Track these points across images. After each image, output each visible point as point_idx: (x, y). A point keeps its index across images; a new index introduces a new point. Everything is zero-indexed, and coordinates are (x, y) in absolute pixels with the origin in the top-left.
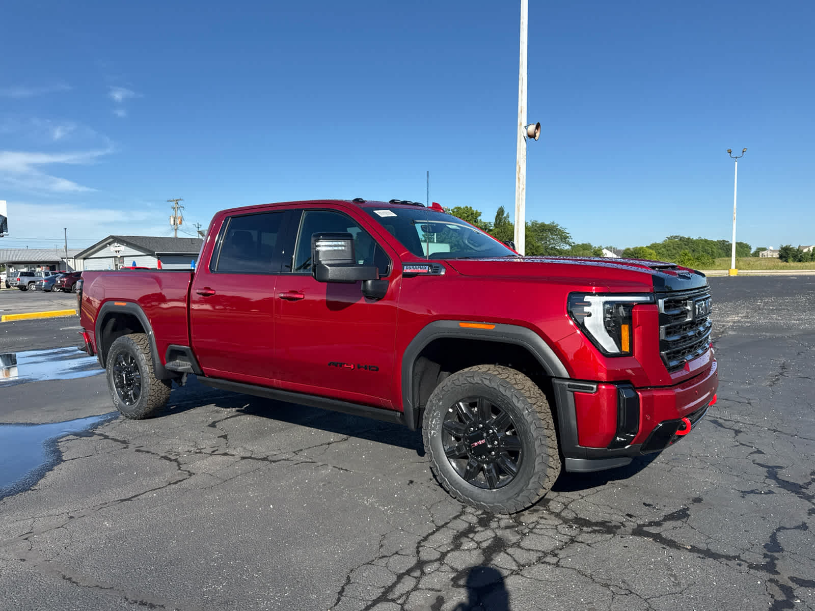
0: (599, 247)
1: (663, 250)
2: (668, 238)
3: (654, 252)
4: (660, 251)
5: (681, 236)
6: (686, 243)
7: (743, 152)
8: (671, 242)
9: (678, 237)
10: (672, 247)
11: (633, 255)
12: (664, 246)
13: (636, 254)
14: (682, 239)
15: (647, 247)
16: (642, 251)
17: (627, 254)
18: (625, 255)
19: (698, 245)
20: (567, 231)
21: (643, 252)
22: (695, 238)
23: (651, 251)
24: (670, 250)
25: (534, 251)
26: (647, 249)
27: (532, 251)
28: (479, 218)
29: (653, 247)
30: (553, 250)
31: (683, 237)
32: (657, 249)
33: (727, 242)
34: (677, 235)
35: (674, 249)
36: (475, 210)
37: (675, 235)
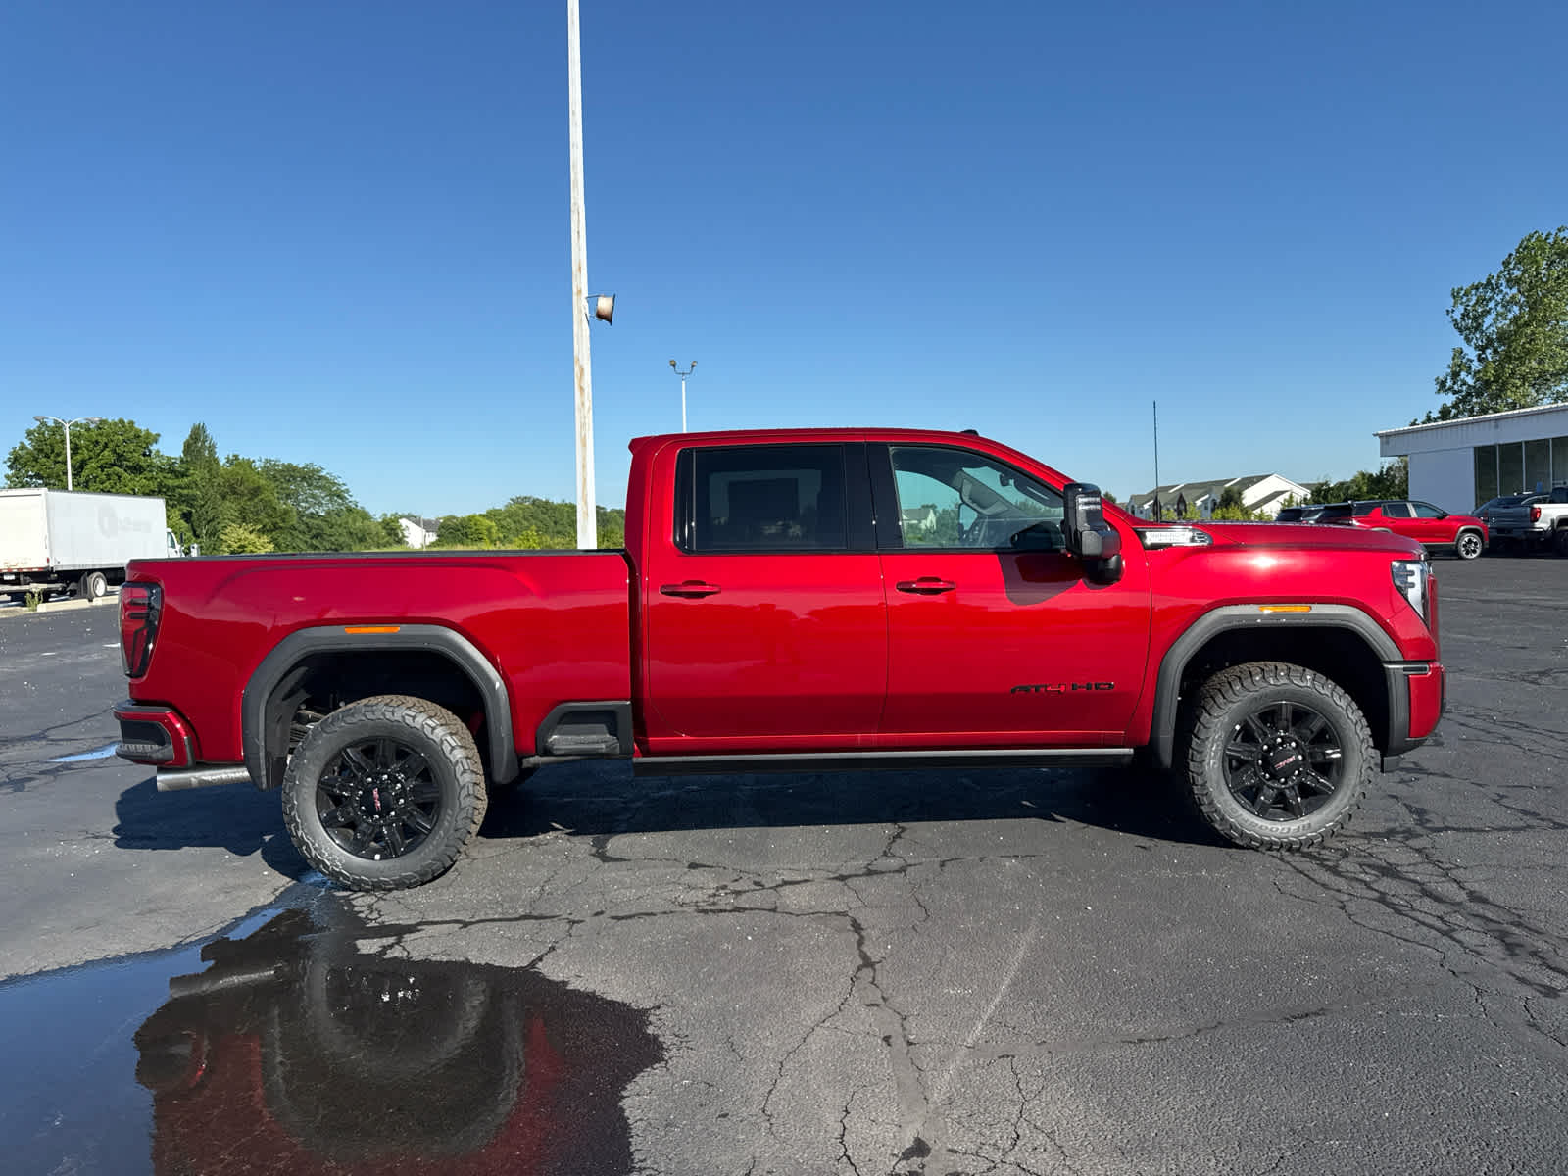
0: (392, 515)
1: (508, 520)
2: (512, 500)
3: (494, 524)
4: (504, 523)
5: (536, 496)
6: (544, 510)
7: (693, 366)
8: (521, 508)
9: (530, 498)
10: (522, 516)
11: (459, 530)
12: (510, 514)
13: (463, 527)
14: (535, 502)
15: (481, 515)
16: (472, 523)
17: (450, 529)
18: (443, 530)
19: (561, 514)
20: (340, 481)
21: (476, 525)
22: (556, 500)
23: (488, 523)
24: (519, 522)
25: (278, 521)
26: (481, 519)
27: (274, 520)
28: (154, 448)
29: (492, 515)
30: (316, 519)
31: (538, 499)
32: (499, 520)
33: (603, 508)
34: (529, 495)
35: (526, 519)
36: (143, 428)
37: (525, 495)
